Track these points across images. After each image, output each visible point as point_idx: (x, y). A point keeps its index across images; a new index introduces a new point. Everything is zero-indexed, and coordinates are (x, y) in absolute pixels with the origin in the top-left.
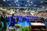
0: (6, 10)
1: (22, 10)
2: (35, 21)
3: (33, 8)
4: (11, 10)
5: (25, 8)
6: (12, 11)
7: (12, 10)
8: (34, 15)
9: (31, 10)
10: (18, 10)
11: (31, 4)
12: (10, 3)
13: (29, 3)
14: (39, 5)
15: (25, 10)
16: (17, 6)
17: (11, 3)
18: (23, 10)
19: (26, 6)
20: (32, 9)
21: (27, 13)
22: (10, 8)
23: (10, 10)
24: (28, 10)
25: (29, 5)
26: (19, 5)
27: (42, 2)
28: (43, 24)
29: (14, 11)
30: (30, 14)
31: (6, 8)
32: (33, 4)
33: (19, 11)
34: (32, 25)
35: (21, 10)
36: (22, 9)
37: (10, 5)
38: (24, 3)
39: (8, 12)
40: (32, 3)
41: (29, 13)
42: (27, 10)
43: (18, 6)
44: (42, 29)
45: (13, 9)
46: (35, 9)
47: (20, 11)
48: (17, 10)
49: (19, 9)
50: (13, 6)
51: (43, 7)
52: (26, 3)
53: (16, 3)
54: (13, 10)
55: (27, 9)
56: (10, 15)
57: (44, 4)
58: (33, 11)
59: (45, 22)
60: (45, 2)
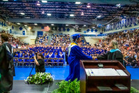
1: (60, 30)
2: (99, 63)
3: (94, 22)
4: (24, 29)
5: (68, 23)
7: (29, 28)
9: (88, 31)
10: (48, 28)
11: (86, 10)
12: (23, 8)
14: (110, 14)
15: (68, 30)
16: (44, 17)
17: (27, 8)
18: (64, 30)
19: (72, 18)
23: (21, 29)
24: (79, 31)
25: (82, 14)
26: (49, 15)
27: (119, 5)
29: (33, 32)
31: (10, 23)
32: (93, 10)
33: (49, 32)
35: (56, 29)
36: (60, 27)
37: (23, 14)
38: (65, 8)
39: (15, 36)
40: (89, 7)
42: (76, 31)
43: (46, 15)
45: (31, 25)
46: (99, 28)
47: (54, 32)
48: (43, 28)
49: (49, 25)
50: (32, 16)
51: (123, 21)
52: (73, 7)
53: (40, 8)
54: (32, 28)
55: (74, 25)
56: (22, 45)
58: (94, 33)
59: (128, 65)
60: (128, 6)
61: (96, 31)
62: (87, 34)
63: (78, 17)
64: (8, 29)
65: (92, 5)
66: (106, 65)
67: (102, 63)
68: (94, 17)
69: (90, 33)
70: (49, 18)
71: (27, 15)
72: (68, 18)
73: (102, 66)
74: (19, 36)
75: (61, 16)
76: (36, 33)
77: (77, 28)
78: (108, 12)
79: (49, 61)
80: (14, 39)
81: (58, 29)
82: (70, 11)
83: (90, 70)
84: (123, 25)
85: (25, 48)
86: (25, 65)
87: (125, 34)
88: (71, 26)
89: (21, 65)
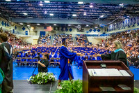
0: (12, 28)
1: (62, 30)
2: (102, 63)
3: (97, 22)
4: (27, 30)
5: (70, 23)
6: (32, 32)
7: (32, 28)
8: (98, 45)
9: (91, 31)
10: (50, 28)
11: (88, 10)
12: (26, 9)
13: (85, 9)
14: (113, 14)
15: (71, 30)
16: (47, 17)
17: (30, 8)
18: (67, 30)
19: (74, 18)
20: (91, 26)
21: (77, 39)
22: (26, 24)
23: (24, 29)
24: (82, 31)
25: (85, 14)
26: (52, 15)
27: (122, 5)
28: (124, 73)
29: (36, 32)
30: (86, 41)
31: (12, 23)
32: (96, 10)
33: (52, 32)
34: (91, 75)
35: (58, 29)
37: (26, 14)
38: (67, 8)
39: (18, 36)
40: (91, 6)
41: (84, 39)
42: (78, 31)
44: (120, 86)
45: (34, 25)
46: (102, 27)
47: (57, 32)
48: (45, 28)
49: (52, 25)
50: (35, 17)
51: (126, 21)
53: (42, 8)
54: (35, 28)
55: (77, 25)
56: (24, 45)
57: (128, 10)
58: (96, 33)
59: (132, 65)
60: (131, 6)
61: (99, 31)
62: (89, 34)
63: (80, 17)
64: (11, 29)
65: (95, 5)
66: (109, 66)
67: (104, 63)
68: (97, 17)
69: (93, 33)
70: (51, 18)
71: (30, 15)
72: (71, 18)
73: (105, 66)
74: (22, 35)
75: (64, 16)
76: (39, 33)
77: (80, 28)
78: (111, 12)
79: (52, 61)
80: (16, 39)
81: (60, 28)
82: (73, 11)
83: (92, 70)
84: (126, 25)
85: (28, 48)
86: (28, 64)
87: (128, 34)
88: (74, 26)
89: (24, 65)
